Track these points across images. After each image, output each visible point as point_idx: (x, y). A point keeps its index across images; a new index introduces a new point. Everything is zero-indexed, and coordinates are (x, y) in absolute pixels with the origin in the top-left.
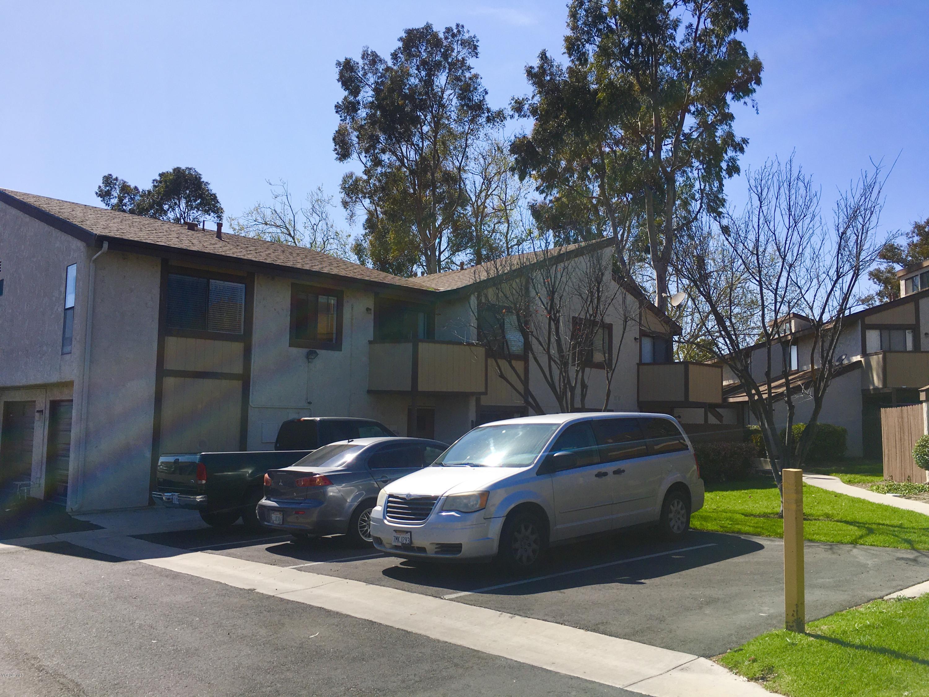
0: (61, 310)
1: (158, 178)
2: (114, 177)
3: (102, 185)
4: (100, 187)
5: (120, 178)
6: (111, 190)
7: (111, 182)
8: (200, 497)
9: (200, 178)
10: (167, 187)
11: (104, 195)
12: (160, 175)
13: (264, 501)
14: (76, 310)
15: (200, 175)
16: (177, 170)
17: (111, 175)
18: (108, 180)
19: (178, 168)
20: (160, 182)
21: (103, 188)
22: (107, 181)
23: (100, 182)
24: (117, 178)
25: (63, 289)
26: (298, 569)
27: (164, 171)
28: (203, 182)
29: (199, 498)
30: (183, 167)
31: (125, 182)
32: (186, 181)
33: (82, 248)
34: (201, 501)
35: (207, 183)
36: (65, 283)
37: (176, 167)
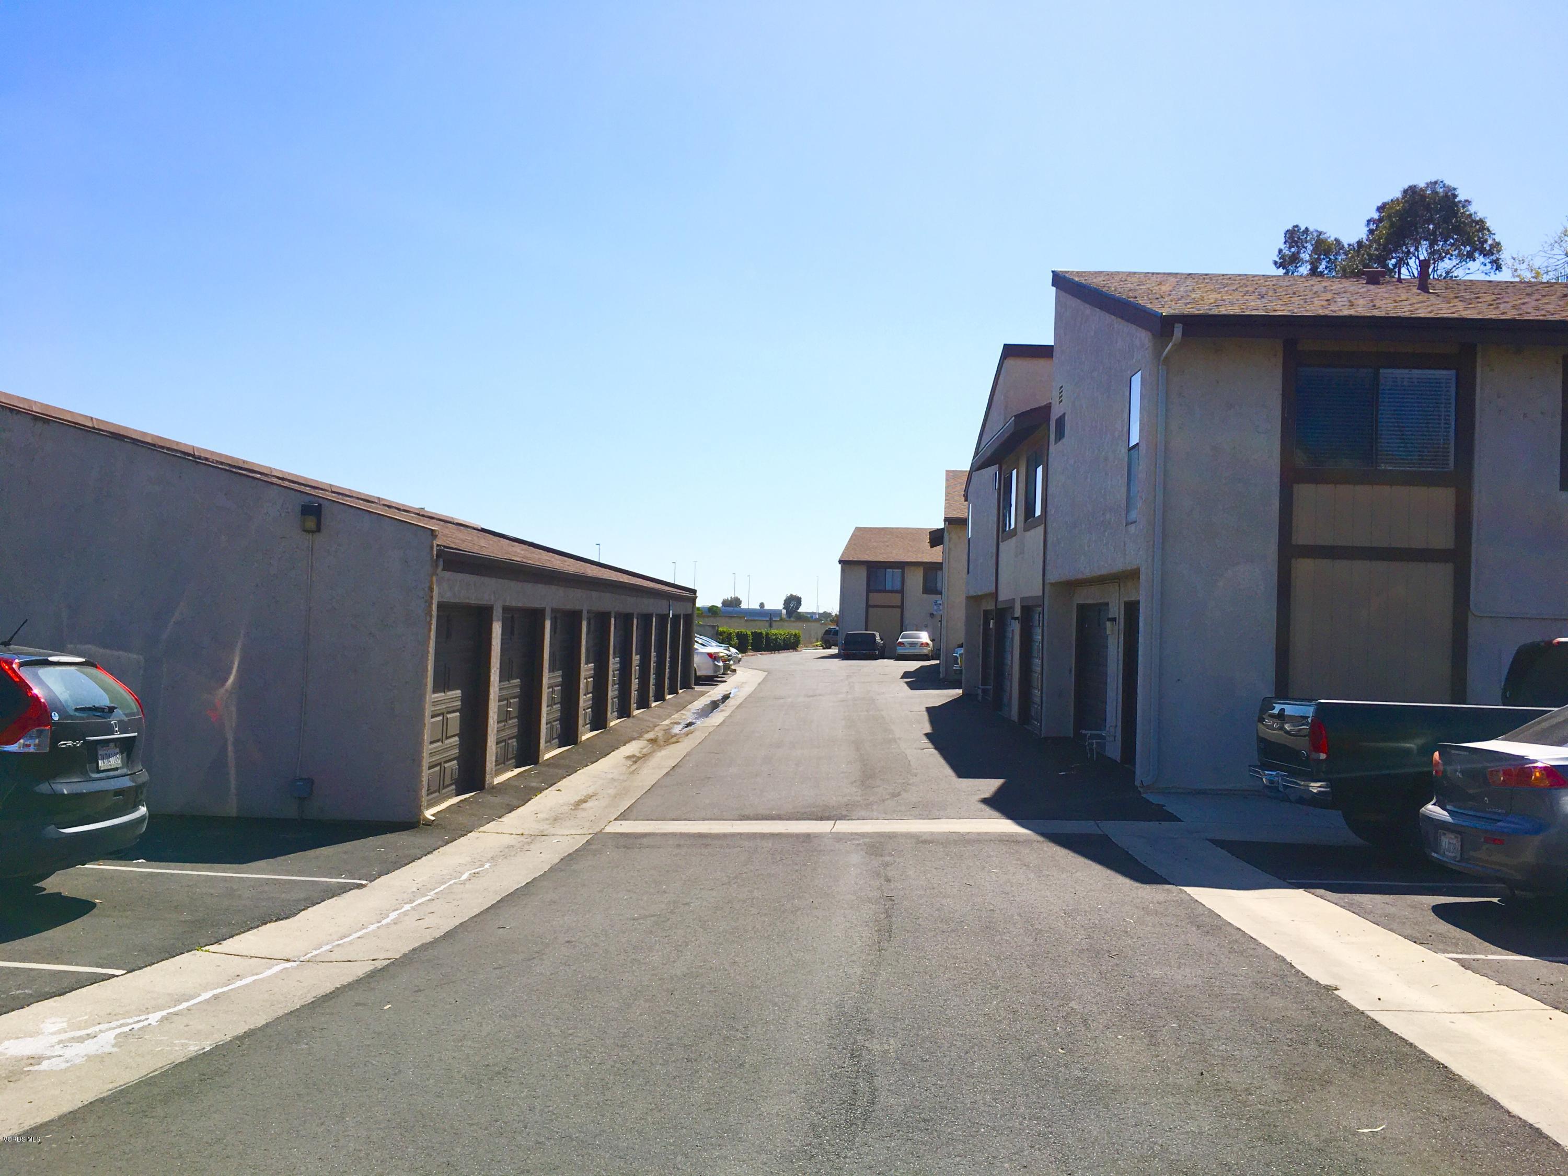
0: (1124, 450)
1: (1376, 216)
2: (1303, 228)
3: (1283, 246)
4: (1280, 251)
5: (1311, 229)
6: (1298, 253)
7: (1299, 238)
8: (1319, 784)
9: (1455, 196)
10: (1392, 225)
11: (1287, 262)
12: (1379, 209)
13: (1432, 809)
14: (1141, 448)
15: (1455, 189)
16: (1412, 193)
17: (1297, 226)
18: (1294, 237)
19: (1410, 187)
20: (1380, 220)
21: (1286, 252)
22: (1292, 237)
23: (1279, 242)
24: (1307, 229)
25: (1126, 415)
26: (1465, 965)
27: (1386, 200)
28: (1460, 202)
29: (1316, 787)
30: (1422, 185)
31: (1320, 233)
32: (1427, 207)
33: (1146, 341)
34: (1320, 792)
35: (1466, 201)
36: (1128, 405)
37: (1406, 187)
